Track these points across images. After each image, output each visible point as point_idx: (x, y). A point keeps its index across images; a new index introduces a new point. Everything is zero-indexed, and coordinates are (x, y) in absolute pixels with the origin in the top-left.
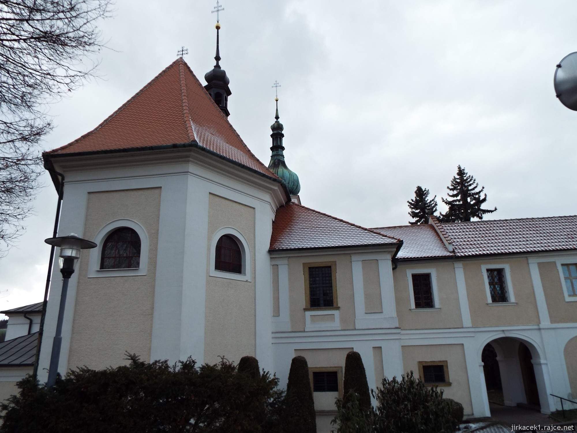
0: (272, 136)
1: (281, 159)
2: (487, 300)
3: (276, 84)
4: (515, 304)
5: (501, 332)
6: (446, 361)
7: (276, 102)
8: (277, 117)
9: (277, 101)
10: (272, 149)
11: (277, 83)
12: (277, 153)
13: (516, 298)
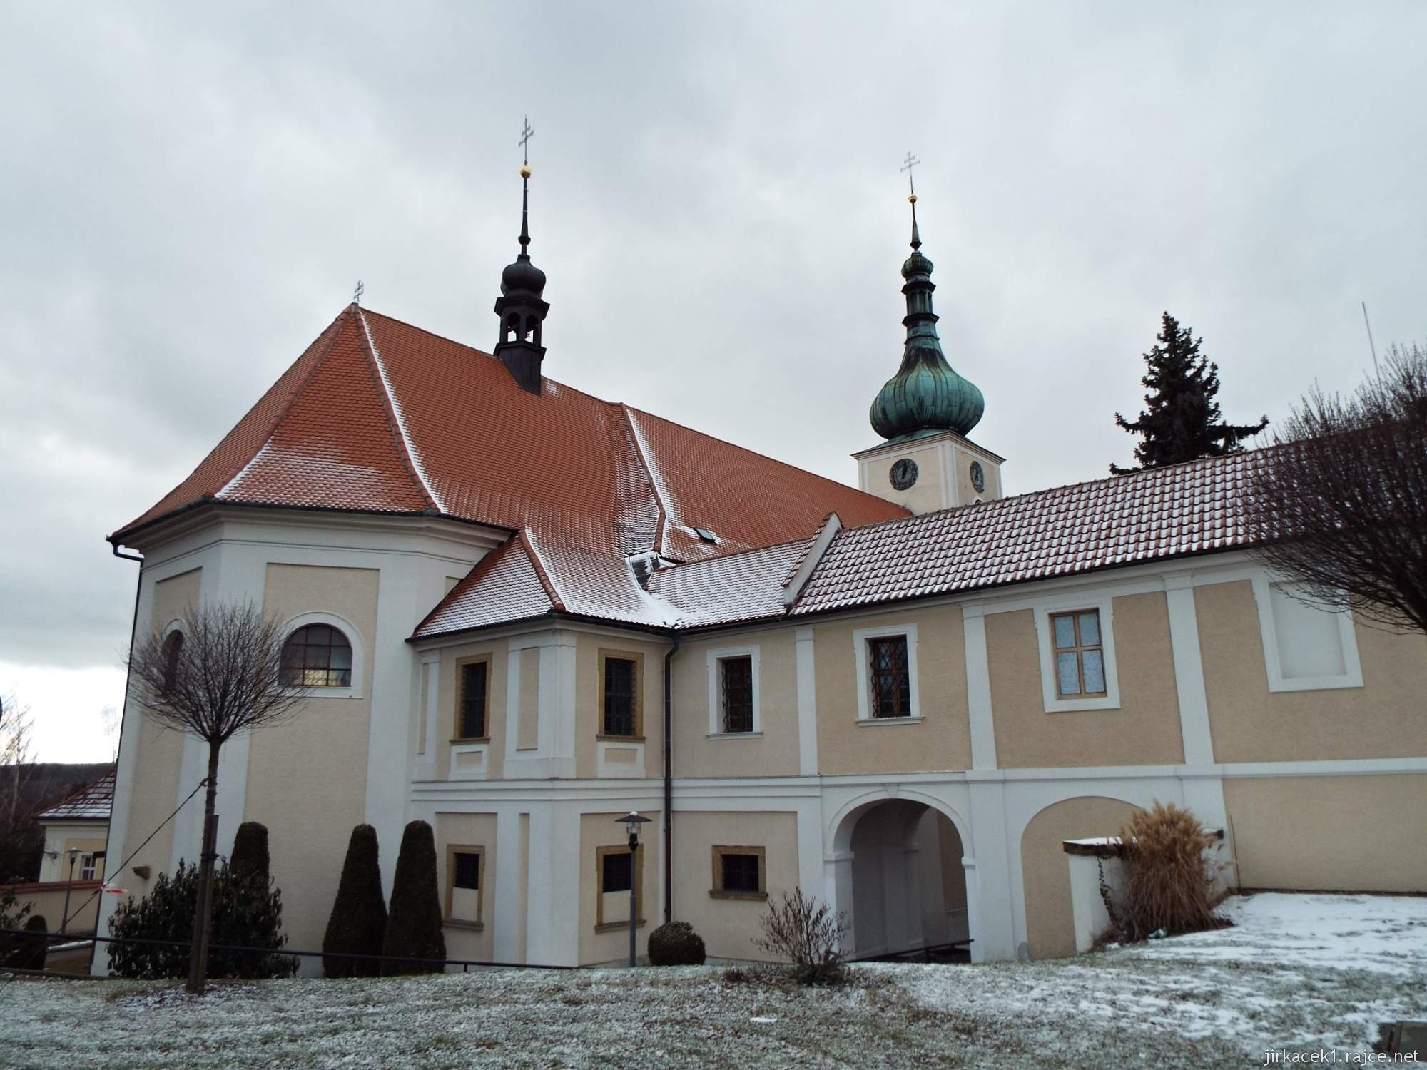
0: (905, 290)
1: (924, 347)
2: (857, 713)
3: (910, 159)
4: (920, 722)
5: (881, 788)
6: (764, 848)
7: (911, 204)
8: (916, 244)
9: (913, 201)
10: (906, 322)
11: (911, 156)
12: (915, 332)
13: (922, 706)
